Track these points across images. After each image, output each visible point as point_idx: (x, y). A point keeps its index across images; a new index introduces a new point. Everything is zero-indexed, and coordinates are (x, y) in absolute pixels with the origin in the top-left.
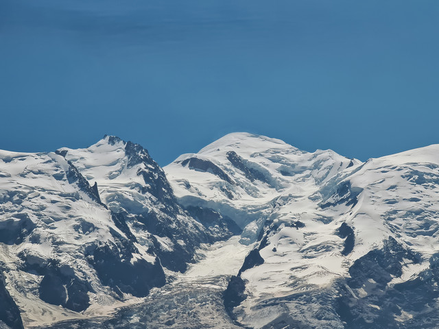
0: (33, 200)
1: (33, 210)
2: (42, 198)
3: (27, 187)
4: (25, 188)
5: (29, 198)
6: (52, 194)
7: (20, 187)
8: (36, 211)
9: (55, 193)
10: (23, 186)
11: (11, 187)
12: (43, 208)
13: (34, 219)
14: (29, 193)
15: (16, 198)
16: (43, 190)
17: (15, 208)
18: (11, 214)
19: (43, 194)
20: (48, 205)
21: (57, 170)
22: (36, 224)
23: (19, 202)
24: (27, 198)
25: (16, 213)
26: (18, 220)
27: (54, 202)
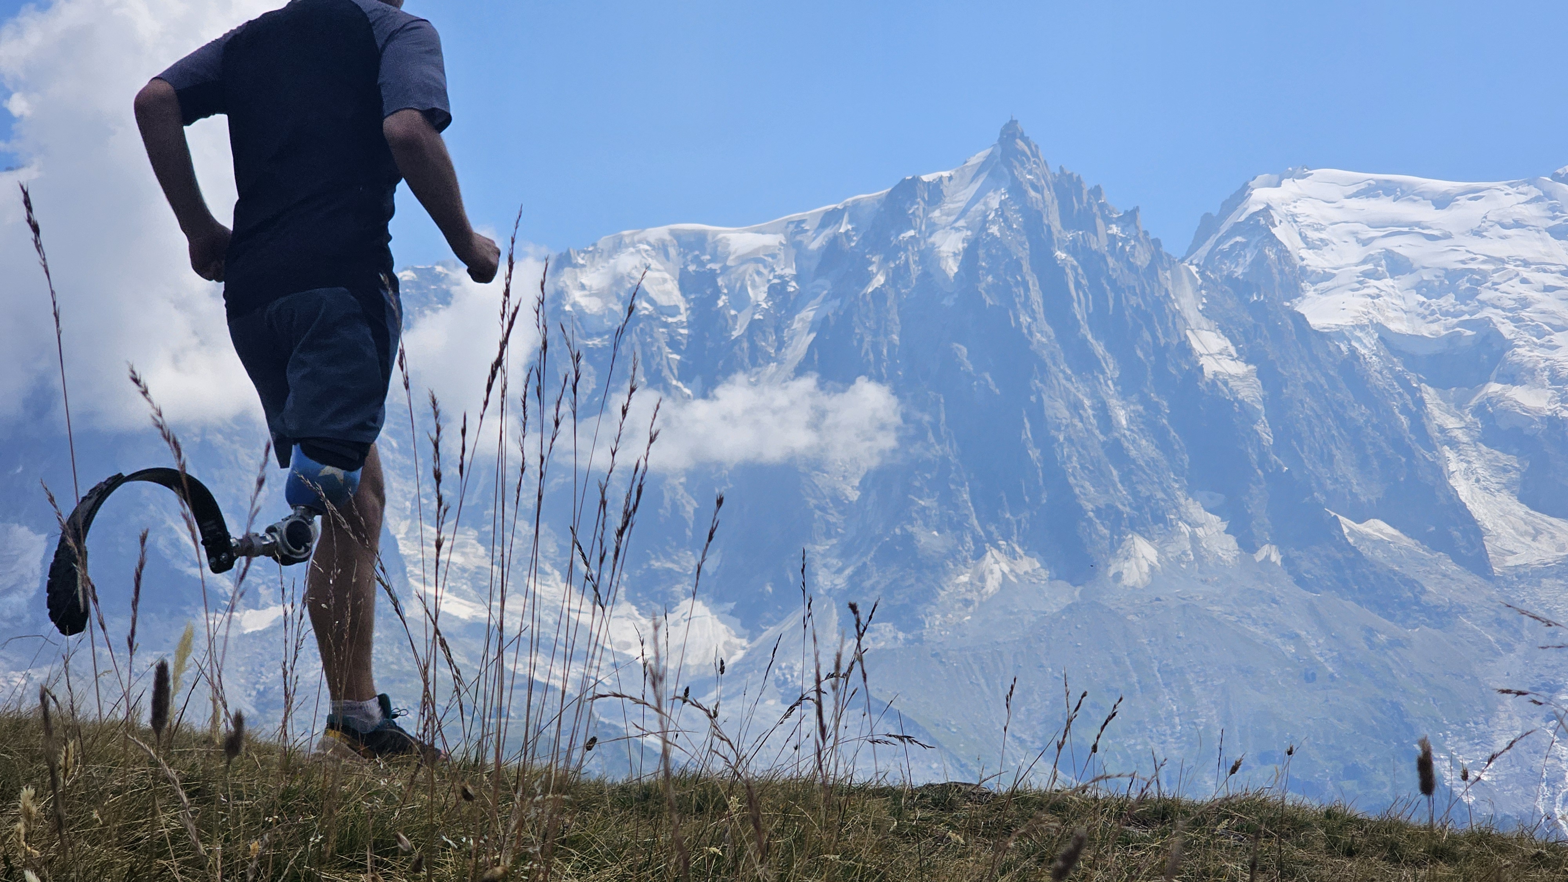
0: (1503, 287)
1: (1504, 309)
2: (1524, 281)
3: (1490, 259)
4: (1484, 262)
5: (1494, 284)
6: (1545, 271)
7: (1473, 259)
8: (1511, 310)
9: (1553, 268)
10: (1482, 258)
11: (1452, 261)
12: (1524, 303)
13: (1507, 329)
14: (1495, 271)
15: (1464, 284)
16: (1526, 263)
17: (1464, 308)
18: (1455, 320)
19: (1525, 273)
20: (1538, 295)
21: (1554, 218)
22: (1512, 341)
23: (1472, 293)
24: (1489, 284)
25: (1466, 317)
26: (1469, 333)
27: (1548, 289)
